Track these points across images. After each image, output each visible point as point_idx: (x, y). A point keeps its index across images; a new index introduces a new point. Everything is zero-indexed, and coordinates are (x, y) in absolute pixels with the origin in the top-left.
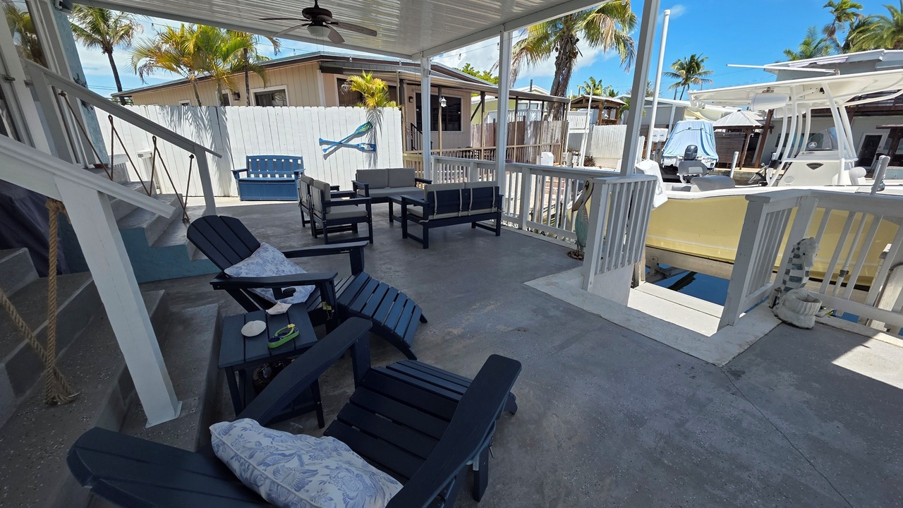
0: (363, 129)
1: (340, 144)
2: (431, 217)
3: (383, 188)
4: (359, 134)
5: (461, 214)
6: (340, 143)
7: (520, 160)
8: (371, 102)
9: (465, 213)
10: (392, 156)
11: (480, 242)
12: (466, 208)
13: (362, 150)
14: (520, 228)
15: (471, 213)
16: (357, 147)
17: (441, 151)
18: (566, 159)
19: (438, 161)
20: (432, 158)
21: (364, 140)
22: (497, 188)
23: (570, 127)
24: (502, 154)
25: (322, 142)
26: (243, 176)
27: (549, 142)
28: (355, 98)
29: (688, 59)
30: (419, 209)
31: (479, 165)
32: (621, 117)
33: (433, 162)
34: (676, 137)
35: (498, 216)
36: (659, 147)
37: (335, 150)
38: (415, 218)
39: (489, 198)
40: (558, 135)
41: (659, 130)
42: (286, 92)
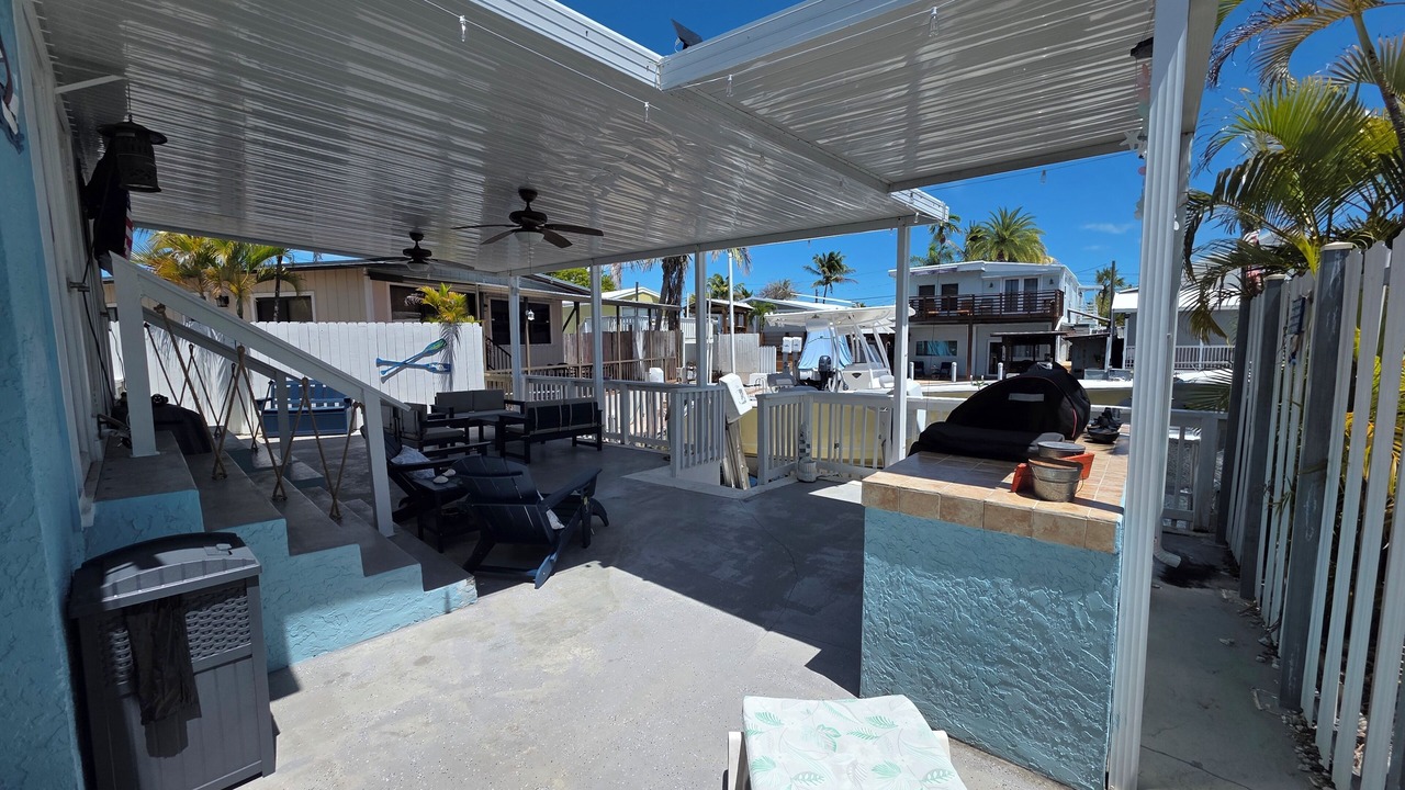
0: (435, 347)
1: (404, 365)
2: (532, 433)
3: (467, 412)
4: (429, 352)
5: (561, 429)
6: (404, 363)
7: (625, 375)
8: (449, 316)
9: (565, 428)
10: (471, 376)
11: (582, 456)
12: (566, 423)
13: (434, 370)
14: (623, 443)
15: (571, 428)
16: (426, 367)
17: (529, 369)
18: (681, 375)
19: (529, 380)
20: (523, 377)
21: (438, 358)
22: (596, 404)
23: (684, 336)
24: (599, 372)
25: (380, 363)
26: (268, 406)
27: (663, 355)
28: (426, 312)
29: (827, 255)
30: (521, 426)
31: (576, 383)
32: (751, 324)
33: (524, 381)
34: (809, 345)
35: (598, 431)
36: (795, 357)
37: (397, 371)
38: (515, 435)
39: (588, 414)
40: (672, 347)
41: (790, 339)
42: (313, 298)
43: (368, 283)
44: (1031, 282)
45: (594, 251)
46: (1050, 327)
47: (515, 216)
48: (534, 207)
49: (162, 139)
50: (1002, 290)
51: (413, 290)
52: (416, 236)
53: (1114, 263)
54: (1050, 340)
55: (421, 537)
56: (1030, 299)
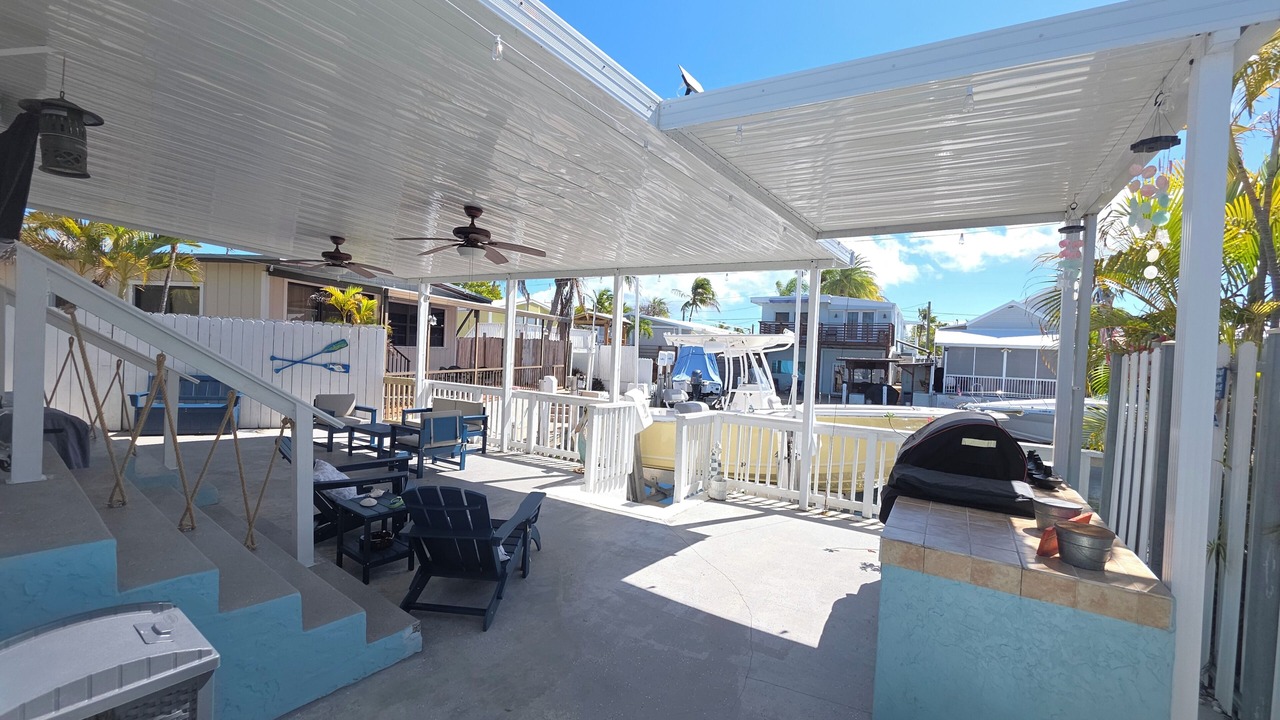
0: (334, 348)
4: (326, 351)
6: (296, 360)
10: (369, 379)
13: (332, 370)
16: (323, 365)
25: (273, 358)
41: (666, 353)
42: (201, 290)
43: (265, 278)
44: (868, 316)
45: (512, 267)
46: (884, 355)
47: (458, 232)
48: (478, 224)
49: (99, 122)
50: (844, 320)
51: (317, 290)
52: (337, 240)
53: (930, 303)
54: (884, 365)
55: (339, 563)
56: (868, 328)
